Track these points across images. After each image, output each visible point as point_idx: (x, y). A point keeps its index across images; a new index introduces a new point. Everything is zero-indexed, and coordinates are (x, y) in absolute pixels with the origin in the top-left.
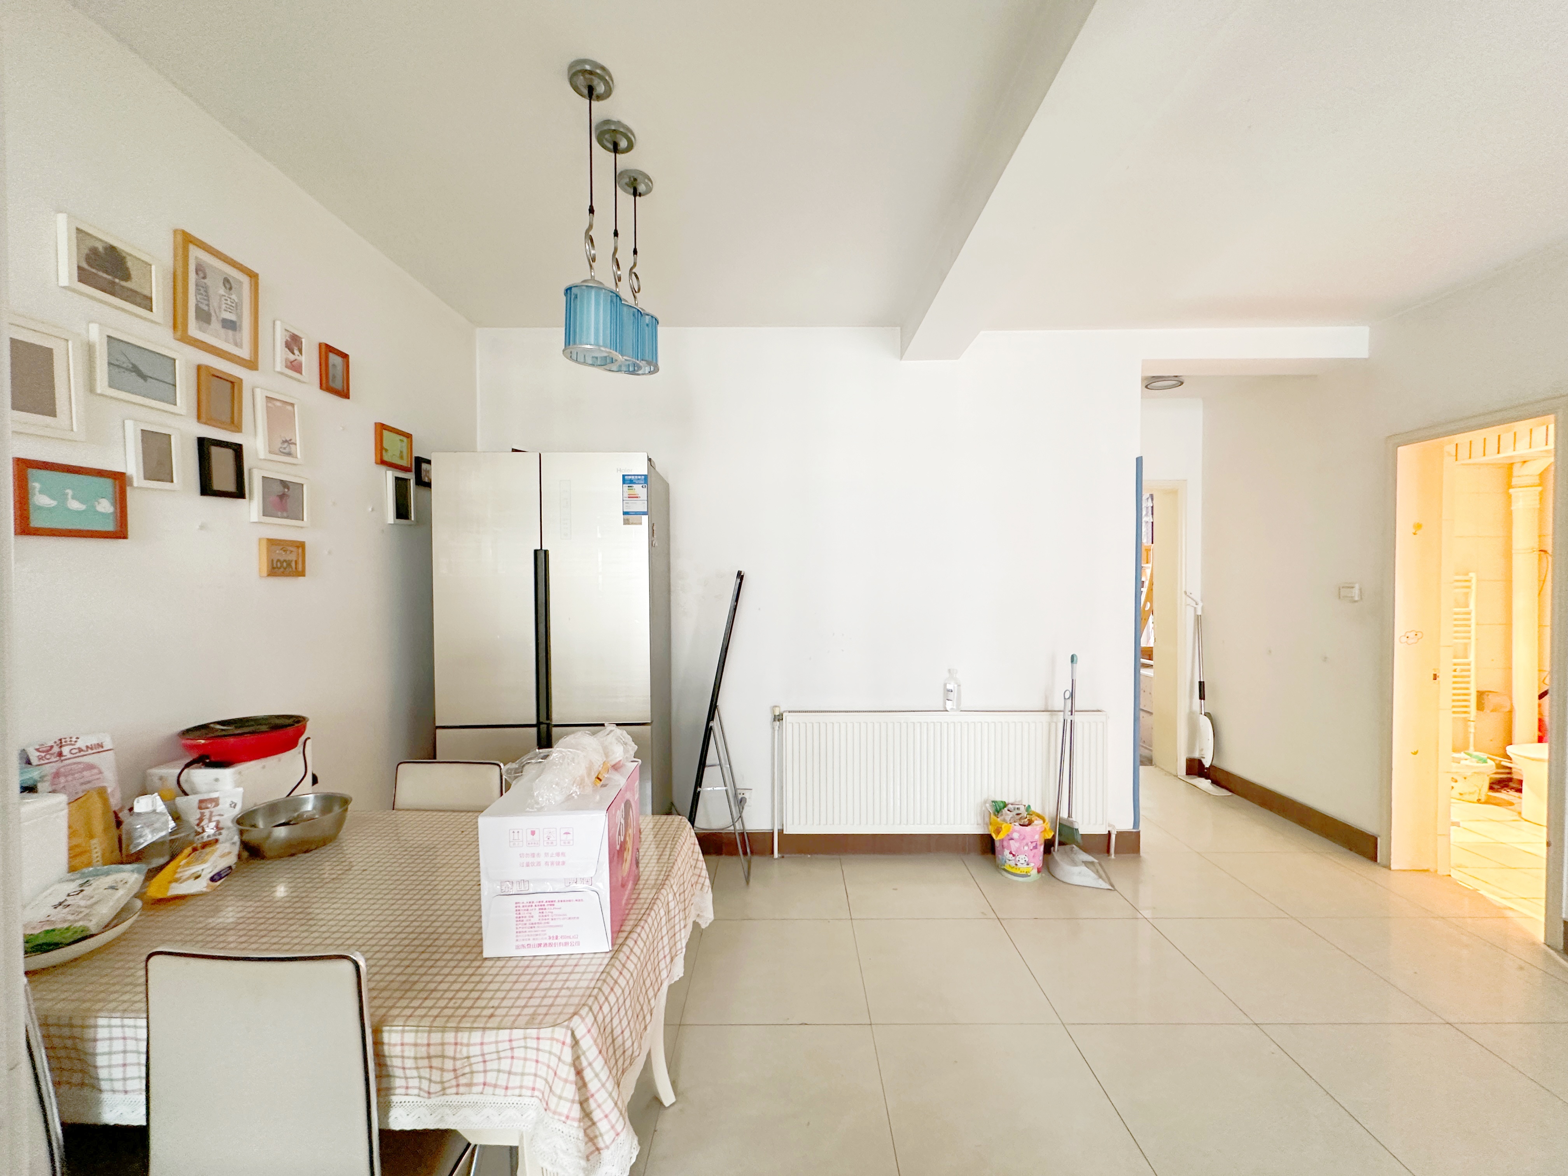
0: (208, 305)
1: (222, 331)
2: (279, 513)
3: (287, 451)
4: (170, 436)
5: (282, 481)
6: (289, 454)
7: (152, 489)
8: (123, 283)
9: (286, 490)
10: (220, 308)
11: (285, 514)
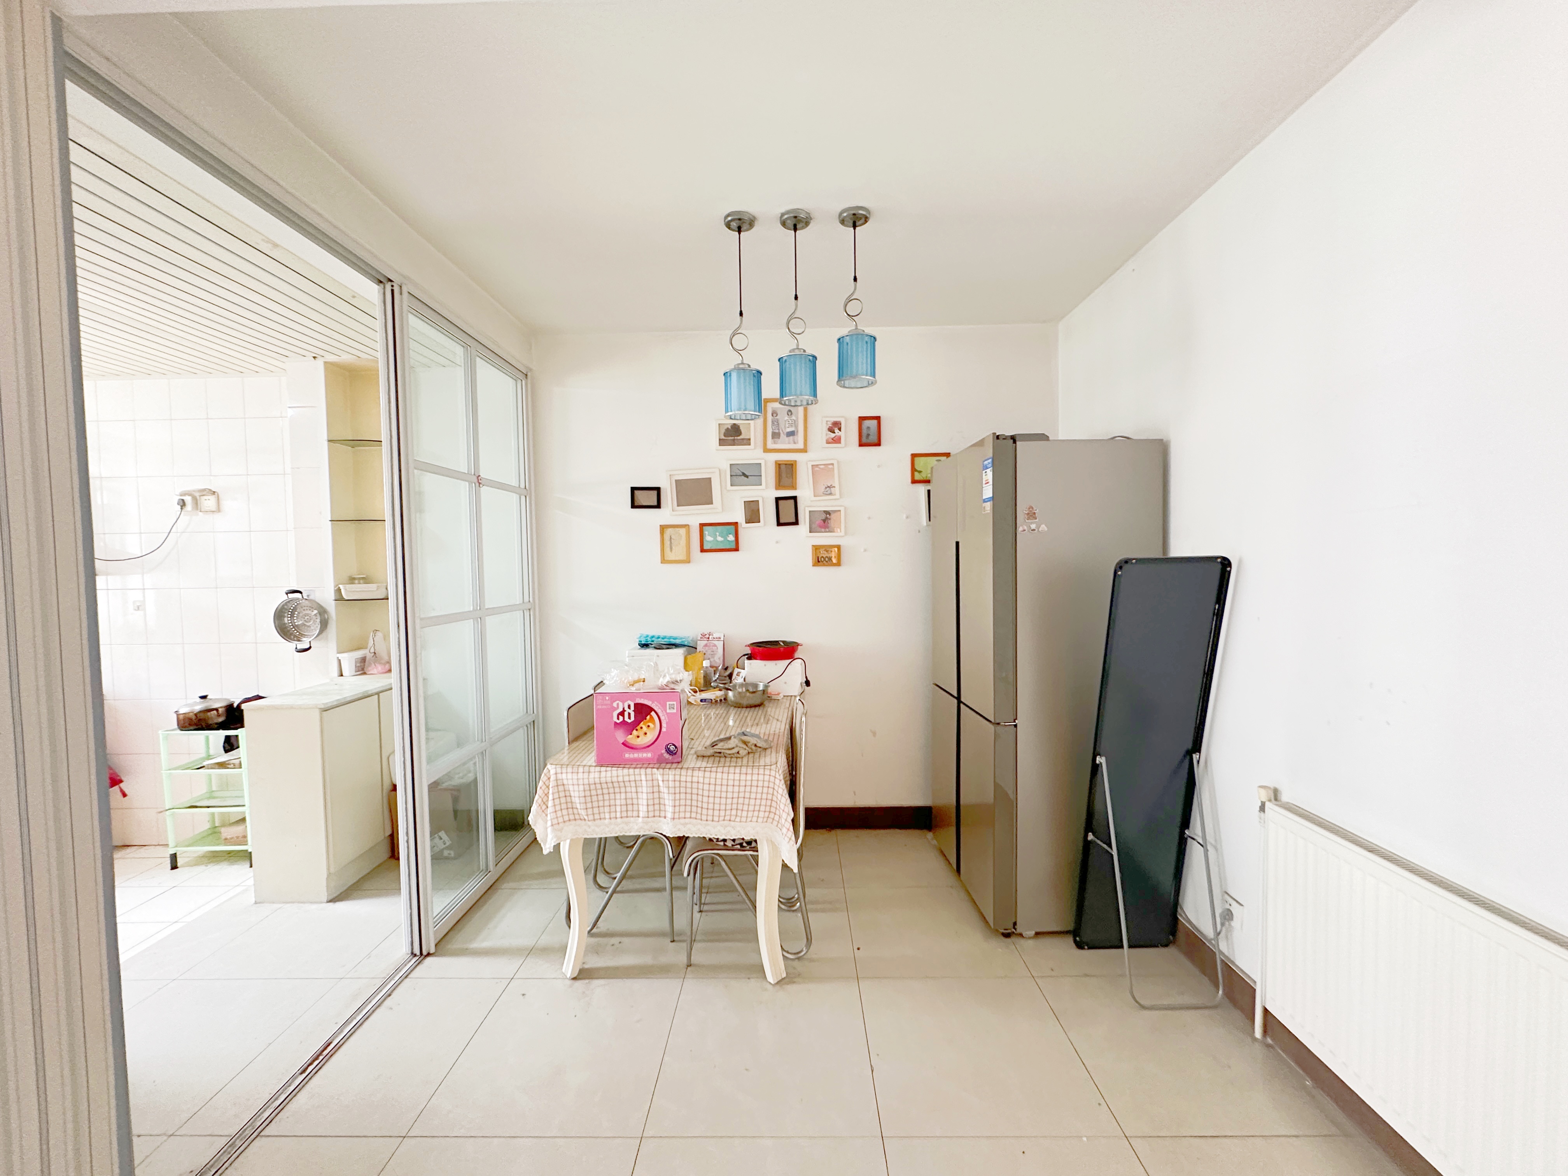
0: (779, 429)
1: (787, 439)
2: (823, 530)
3: (829, 492)
4: (758, 501)
5: (824, 511)
6: (831, 494)
7: (750, 528)
8: (738, 438)
9: (828, 516)
10: (785, 427)
11: (827, 530)
